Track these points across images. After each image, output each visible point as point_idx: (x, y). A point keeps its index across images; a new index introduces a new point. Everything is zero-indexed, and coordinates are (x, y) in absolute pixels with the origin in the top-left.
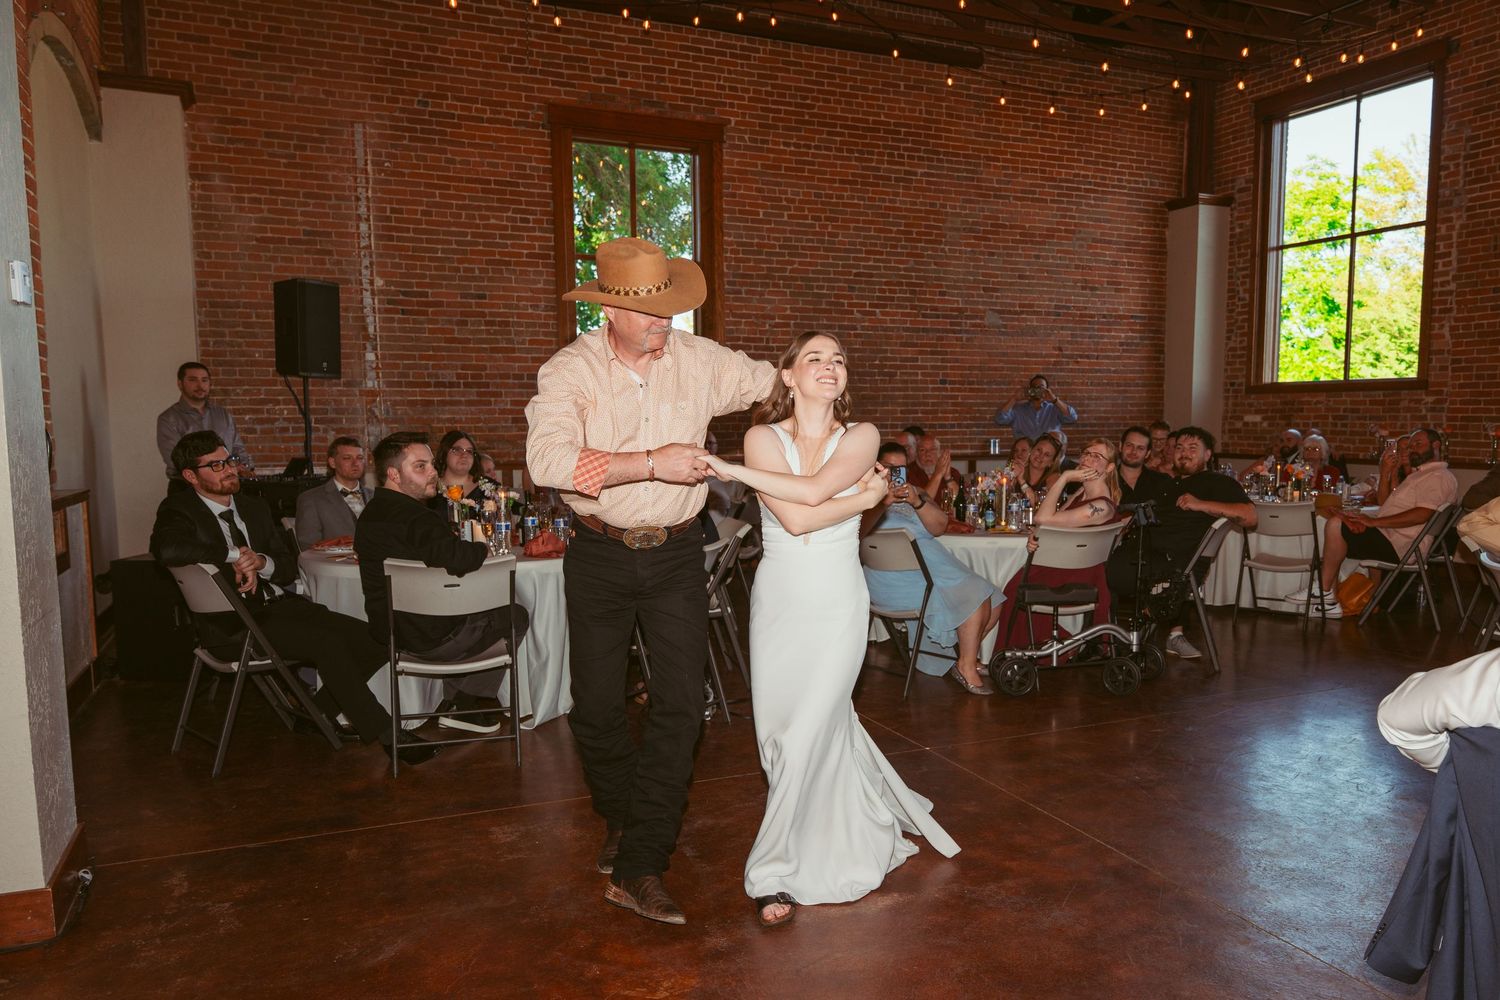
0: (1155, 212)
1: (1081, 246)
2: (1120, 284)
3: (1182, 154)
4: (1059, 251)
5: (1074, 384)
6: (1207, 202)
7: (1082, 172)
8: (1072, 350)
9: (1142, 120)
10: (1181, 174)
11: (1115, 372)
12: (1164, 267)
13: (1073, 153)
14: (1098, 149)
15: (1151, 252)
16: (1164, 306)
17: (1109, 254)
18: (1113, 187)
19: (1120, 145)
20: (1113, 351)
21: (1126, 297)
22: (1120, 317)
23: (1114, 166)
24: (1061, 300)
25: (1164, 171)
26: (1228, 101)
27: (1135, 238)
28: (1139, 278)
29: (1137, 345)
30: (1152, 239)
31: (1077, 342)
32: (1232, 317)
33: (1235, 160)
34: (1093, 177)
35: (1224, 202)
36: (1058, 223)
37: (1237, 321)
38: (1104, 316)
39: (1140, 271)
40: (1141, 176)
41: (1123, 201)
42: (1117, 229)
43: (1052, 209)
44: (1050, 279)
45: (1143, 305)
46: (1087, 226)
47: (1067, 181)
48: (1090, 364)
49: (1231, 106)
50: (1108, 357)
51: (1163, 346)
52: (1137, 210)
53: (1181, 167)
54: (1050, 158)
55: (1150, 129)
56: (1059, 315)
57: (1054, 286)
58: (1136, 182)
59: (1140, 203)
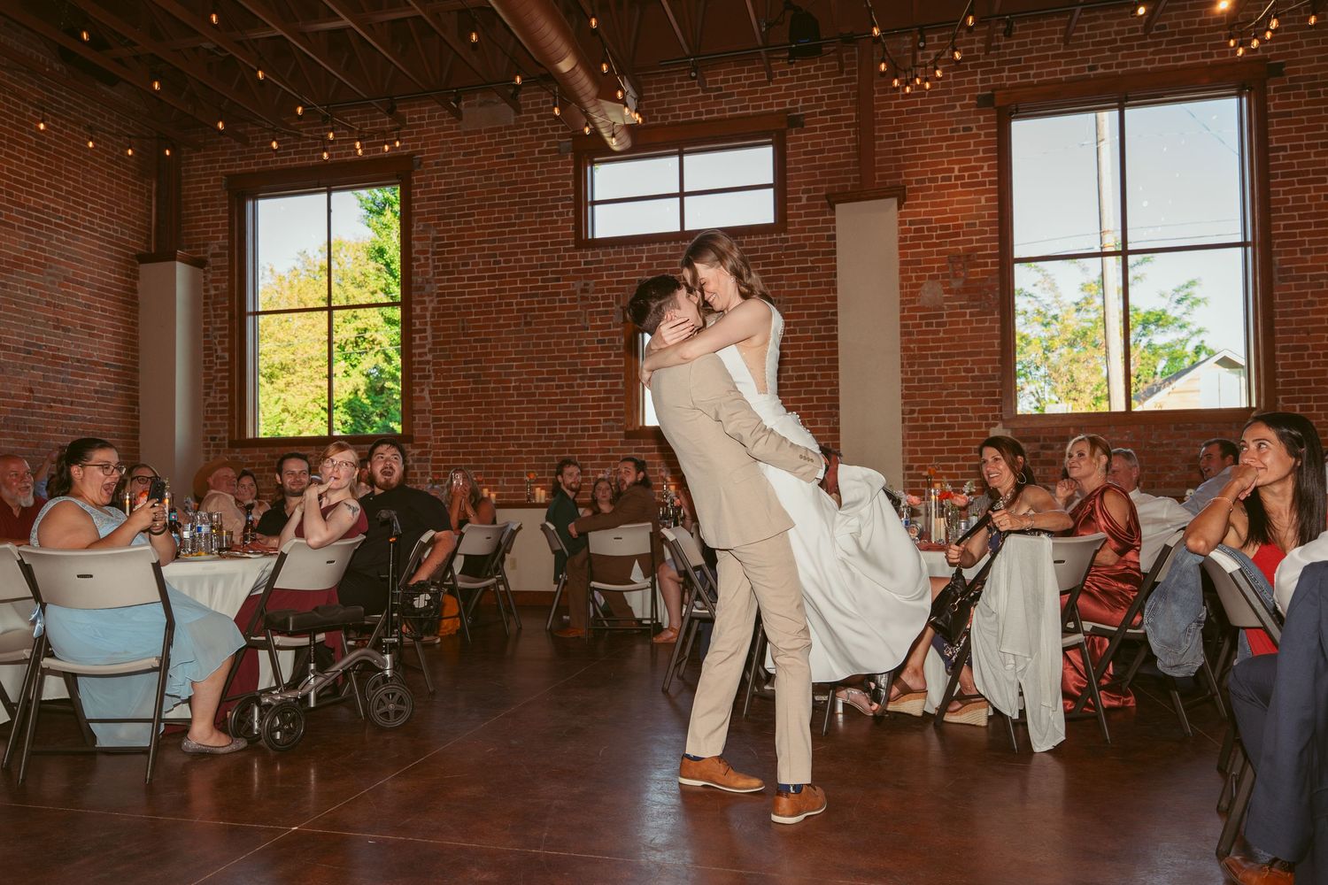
0: (127, 262)
1: (53, 283)
2: (94, 328)
3: (151, 210)
4: (28, 284)
5: (46, 430)
6: (184, 260)
7: (52, 205)
8: (45, 392)
9: (112, 169)
10: (150, 230)
11: (90, 420)
12: (137, 318)
13: (42, 183)
14: (67, 185)
15: (123, 302)
16: (138, 357)
17: (82, 296)
18: (85, 227)
19: (90, 187)
20: (88, 398)
21: (100, 343)
22: (96, 364)
23: (86, 207)
24: (28, 337)
25: (134, 224)
26: (197, 170)
27: (108, 284)
28: (112, 326)
29: (112, 394)
30: (124, 288)
31: (49, 385)
32: (210, 374)
33: (205, 226)
34: (63, 212)
35: (197, 263)
36: (26, 253)
37: (215, 378)
38: (78, 361)
39: (113, 319)
40: (112, 223)
41: (94, 245)
42: (90, 272)
43: (20, 237)
44: (20, 312)
45: (117, 354)
46: (59, 262)
47: (37, 210)
48: (64, 410)
49: (200, 176)
50: (83, 405)
51: (138, 397)
52: (109, 256)
53: (150, 223)
54: (17, 181)
55: (119, 179)
56: (29, 352)
57: (24, 321)
58: (107, 228)
59: (111, 250)
